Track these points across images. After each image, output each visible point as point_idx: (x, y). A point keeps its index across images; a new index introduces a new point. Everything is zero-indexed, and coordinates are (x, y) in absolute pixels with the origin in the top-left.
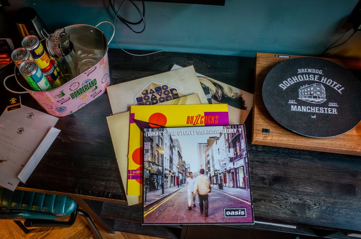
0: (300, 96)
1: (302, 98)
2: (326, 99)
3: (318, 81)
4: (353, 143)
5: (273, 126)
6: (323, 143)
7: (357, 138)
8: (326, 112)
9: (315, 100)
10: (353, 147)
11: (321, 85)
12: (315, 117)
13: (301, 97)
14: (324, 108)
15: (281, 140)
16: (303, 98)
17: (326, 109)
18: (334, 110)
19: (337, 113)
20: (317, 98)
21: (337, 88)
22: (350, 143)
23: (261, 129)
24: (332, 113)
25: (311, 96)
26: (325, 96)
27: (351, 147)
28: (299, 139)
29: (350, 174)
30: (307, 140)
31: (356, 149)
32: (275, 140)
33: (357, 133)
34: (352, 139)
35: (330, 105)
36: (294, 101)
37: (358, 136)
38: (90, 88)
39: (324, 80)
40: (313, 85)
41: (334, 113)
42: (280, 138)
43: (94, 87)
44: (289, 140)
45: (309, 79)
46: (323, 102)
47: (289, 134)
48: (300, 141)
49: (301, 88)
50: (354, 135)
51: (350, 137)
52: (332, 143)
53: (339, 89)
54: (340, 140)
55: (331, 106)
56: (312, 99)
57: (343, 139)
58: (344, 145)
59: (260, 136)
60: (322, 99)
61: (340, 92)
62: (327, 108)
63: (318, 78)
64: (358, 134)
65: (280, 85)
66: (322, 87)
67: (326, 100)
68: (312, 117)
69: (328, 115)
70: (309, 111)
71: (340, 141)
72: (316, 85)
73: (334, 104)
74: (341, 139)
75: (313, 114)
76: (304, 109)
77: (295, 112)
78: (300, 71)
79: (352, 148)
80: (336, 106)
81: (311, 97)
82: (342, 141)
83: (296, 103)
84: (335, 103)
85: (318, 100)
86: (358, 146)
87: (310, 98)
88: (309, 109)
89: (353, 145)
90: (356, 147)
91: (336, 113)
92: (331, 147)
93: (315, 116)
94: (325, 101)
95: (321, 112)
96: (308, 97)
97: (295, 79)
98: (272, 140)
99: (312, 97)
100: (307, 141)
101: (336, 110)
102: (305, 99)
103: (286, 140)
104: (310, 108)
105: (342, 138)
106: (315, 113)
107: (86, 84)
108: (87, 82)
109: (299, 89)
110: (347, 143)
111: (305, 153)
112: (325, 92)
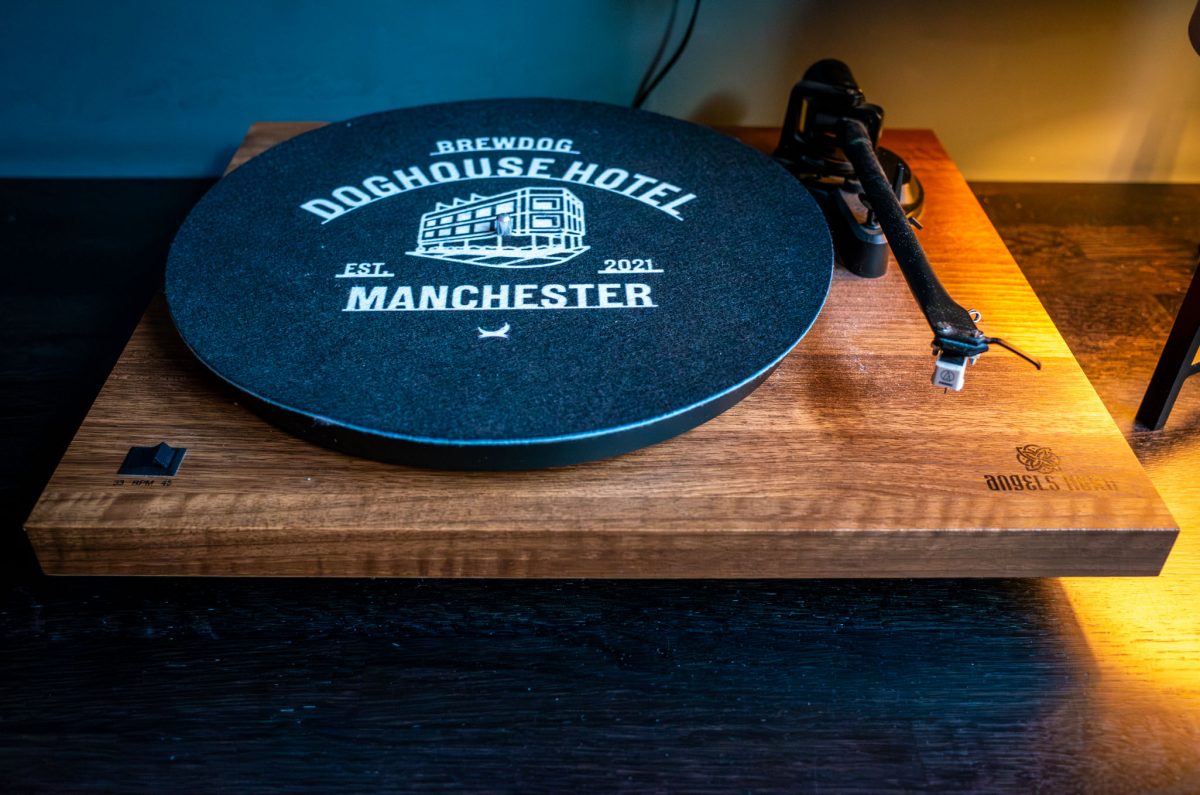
0: (420, 242)
1: (431, 250)
2: (585, 244)
3: (547, 177)
4: (802, 479)
5: (223, 430)
6: (581, 499)
7: (826, 448)
8: (582, 303)
9: (516, 252)
10: (804, 505)
11: (561, 192)
12: (502, 332)
13: (427, 247)
14: (572, 286)
15: (257, 510)
16: (440, 249)
17: (581, 290)
18: (638, 290)
19: (654, 301)
20: (530, 244)
21: (655, 197)
22: (780, 481)
23: (119, 449)
24: (619, 305)
25: (495, 239)
26: (583, 233)
27: (786, 506)
28: (396, 493)
29: (857, 737)
30: (461, 492)
31: (826, 519)
32: (200, 513)
33: (819, 422)
34: (788, 459)
35: (609, 271)
36: (378, 265)
37: (827, 436)
39: (580, 172)
40: (515, 195)
41: (632, 304)
42: (250, 500)
44: (316, 506)
45: (494, 172)
46: (564, 260)
47: (327, 468)
48: (404, 508)
49: (438, 210)
50: (803, 437)
51: (775, 450)
52: (647, 499)
53: (663, 201)
54: (710, 470)
55: (615, 275)
56: (500, 251)
57: (727, 464)
58: (740, 502)
59: (91, 499)
60: (561, 248)
61: (675, 213)
62: (591, 286)
63: (545, 168)
64: (829, 425)
65: (309, 206)
66: (566, 198)
67: (587, 248)
68: (485, 334)
69: (593, 317)
70: (472, 305)
71: (705, 478)
72: (532, 192)
73: (633, 266)
74: (709, 465)
75: (494, 319)
76: (435, 299)
77: (370, 317)
78: (444, 147)
79: (796, 513)
80: (650, 270)
81: (493, 242)
82: (721, 477)
83: (386, 274)
84: (644, 258)
85: (535, 252)
86: (838, 500)
87: (484, 248)
88: (466, 297)
89: (797, 494)
90: (826, 505)
91: (648, 303)
92: (643, 520)
93: (507, 327)
94: (577, 253)
95: (546, 305)
96: (471, 243)
97: (411, 179)
98: (177, 514)
99: (500, 240)
100: (460, 497)
101: (646, 289)
102: (455, 251)
103: (290, 509)
104: (474, 290)
105: (721, 458)
106: (506, 311)
109: (425, 215)
110: (757, 487)
111: (511, 617)
112: (581, 219)
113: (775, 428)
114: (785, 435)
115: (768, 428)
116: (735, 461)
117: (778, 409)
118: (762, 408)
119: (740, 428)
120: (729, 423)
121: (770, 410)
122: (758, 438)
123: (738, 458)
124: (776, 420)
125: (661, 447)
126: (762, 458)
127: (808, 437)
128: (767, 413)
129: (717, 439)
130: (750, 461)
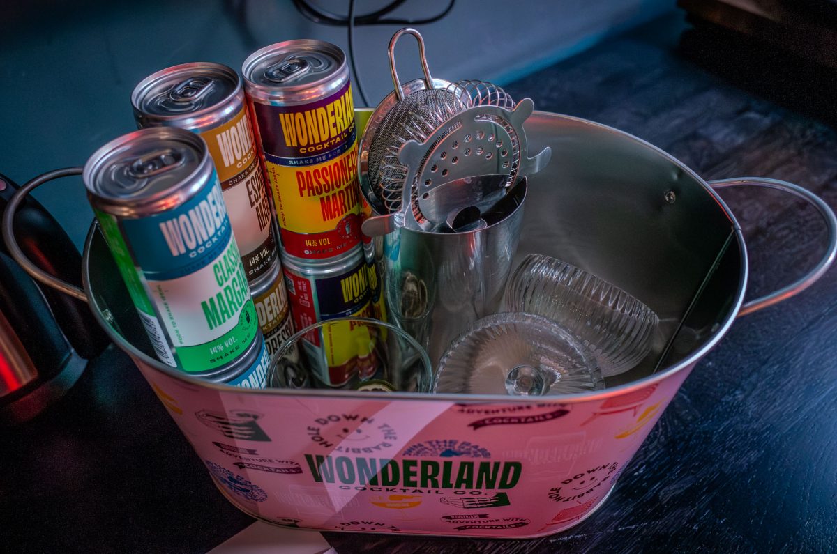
38: (458, 486)
43: (490, 494)
107: (441, 461)
108: (448, 453)
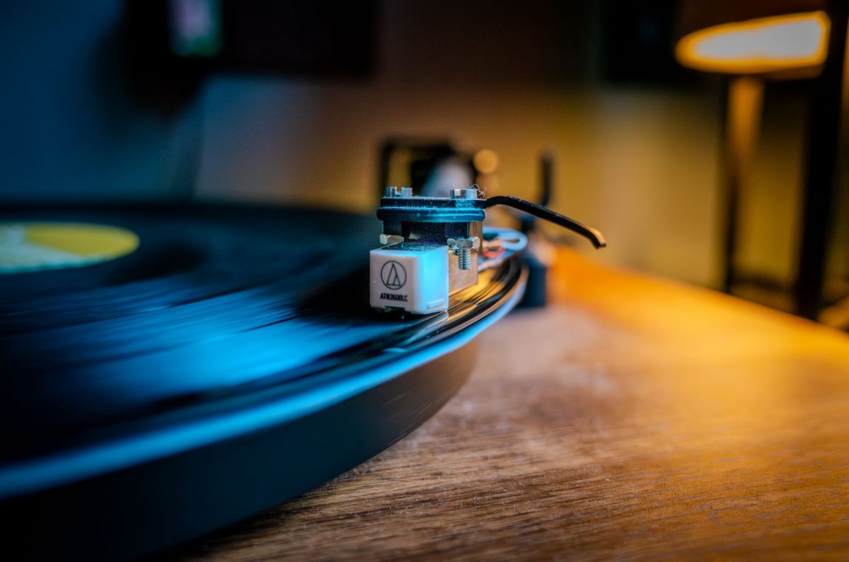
113: (505, 474)
114: (534, 481)
115: (493, 475)
116: (446, 545)
117: (494, 447)
118: (460, 449)
119: (431, 483)
120: (404, 479)
121: (481, 449)
122: (482, 494)
123: (454, 537)
124: (501, 463)
125: (250, 546)
126: (509, 528)
127: (581, 477)
128: (477, 455)
129: (385, 510)
130: (483, 538)
